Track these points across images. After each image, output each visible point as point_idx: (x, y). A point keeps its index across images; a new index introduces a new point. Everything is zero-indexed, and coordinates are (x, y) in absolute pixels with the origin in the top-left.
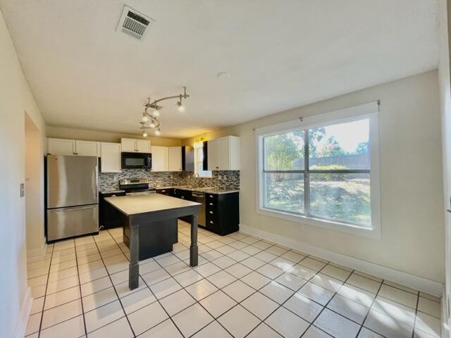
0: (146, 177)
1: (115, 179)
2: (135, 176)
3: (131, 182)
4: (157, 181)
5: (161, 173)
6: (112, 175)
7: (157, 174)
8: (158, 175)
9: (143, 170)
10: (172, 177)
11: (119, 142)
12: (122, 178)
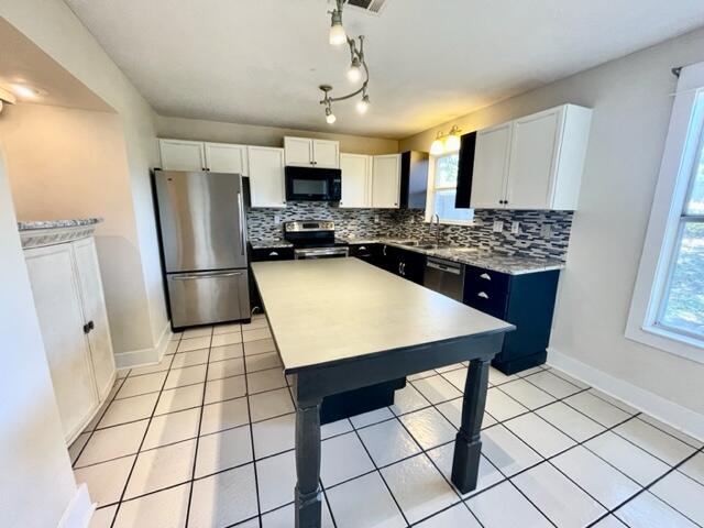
0: (330, 218)
1: (277, 221)
2: (311, 216)
3: (305, 226)
4: (349, 227)
5: (359, 210)
6: (270, 212)
7: (349, 214)
8: (353, 215)
9: (326, 204)
10: (377, 221)
11: (281, 144)
12: (288, 219)
